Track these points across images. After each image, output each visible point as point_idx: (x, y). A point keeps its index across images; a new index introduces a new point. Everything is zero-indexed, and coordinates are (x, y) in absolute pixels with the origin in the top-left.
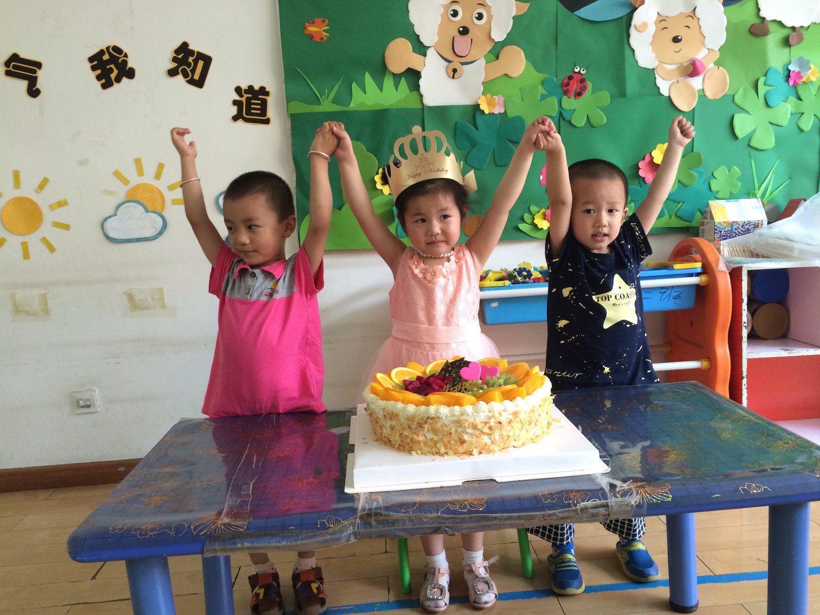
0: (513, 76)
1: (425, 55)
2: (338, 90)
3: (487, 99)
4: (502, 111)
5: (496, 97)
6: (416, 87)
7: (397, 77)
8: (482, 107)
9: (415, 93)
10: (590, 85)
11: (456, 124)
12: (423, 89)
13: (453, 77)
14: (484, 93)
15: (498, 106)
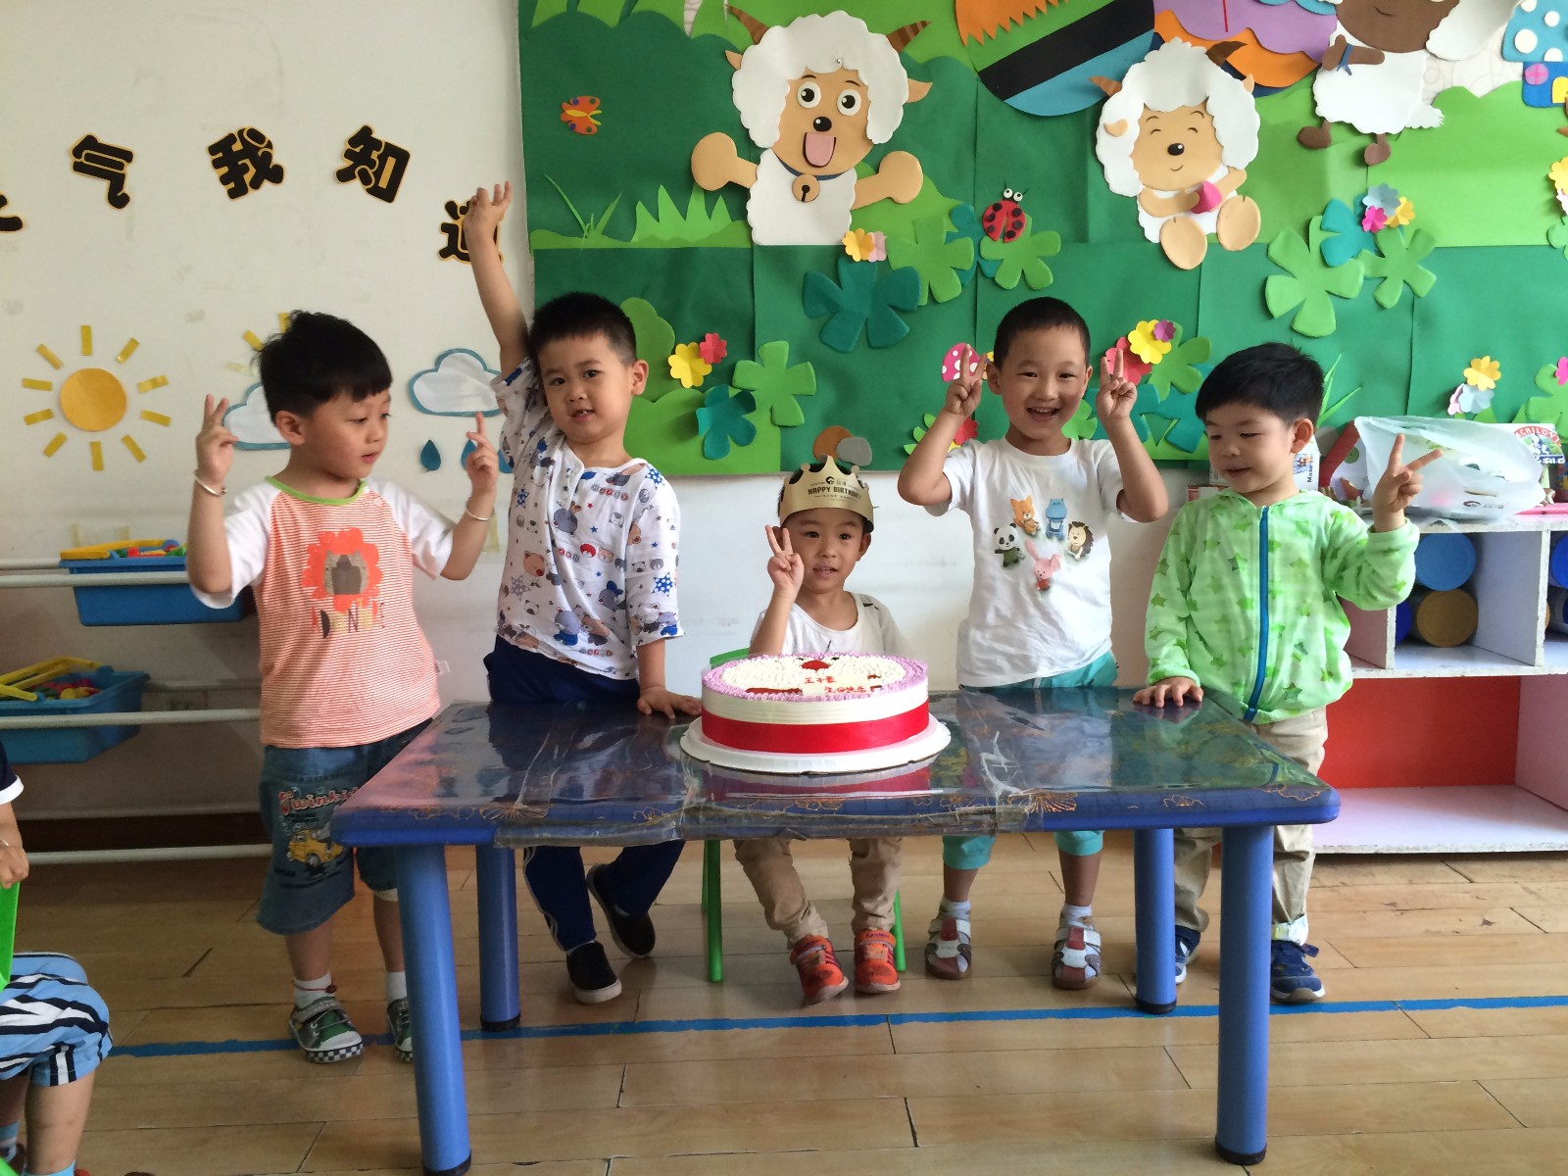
0: (902, 199)
1: (758, 162)
2: (614, 214)
3: (857, 237)
4: (883, 258)
5: (872, 234)
6: (740, 213)
7: (711, 196)
8: (848, 251)
9: (739, 223)
10: (1028, 220)
11: (806, 275)
12: (752, 218)
13: (803, 200)
14: (853, 228)
15: (875, 250)
